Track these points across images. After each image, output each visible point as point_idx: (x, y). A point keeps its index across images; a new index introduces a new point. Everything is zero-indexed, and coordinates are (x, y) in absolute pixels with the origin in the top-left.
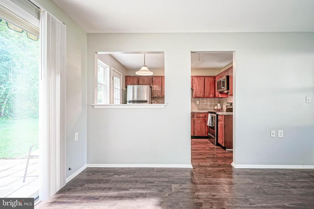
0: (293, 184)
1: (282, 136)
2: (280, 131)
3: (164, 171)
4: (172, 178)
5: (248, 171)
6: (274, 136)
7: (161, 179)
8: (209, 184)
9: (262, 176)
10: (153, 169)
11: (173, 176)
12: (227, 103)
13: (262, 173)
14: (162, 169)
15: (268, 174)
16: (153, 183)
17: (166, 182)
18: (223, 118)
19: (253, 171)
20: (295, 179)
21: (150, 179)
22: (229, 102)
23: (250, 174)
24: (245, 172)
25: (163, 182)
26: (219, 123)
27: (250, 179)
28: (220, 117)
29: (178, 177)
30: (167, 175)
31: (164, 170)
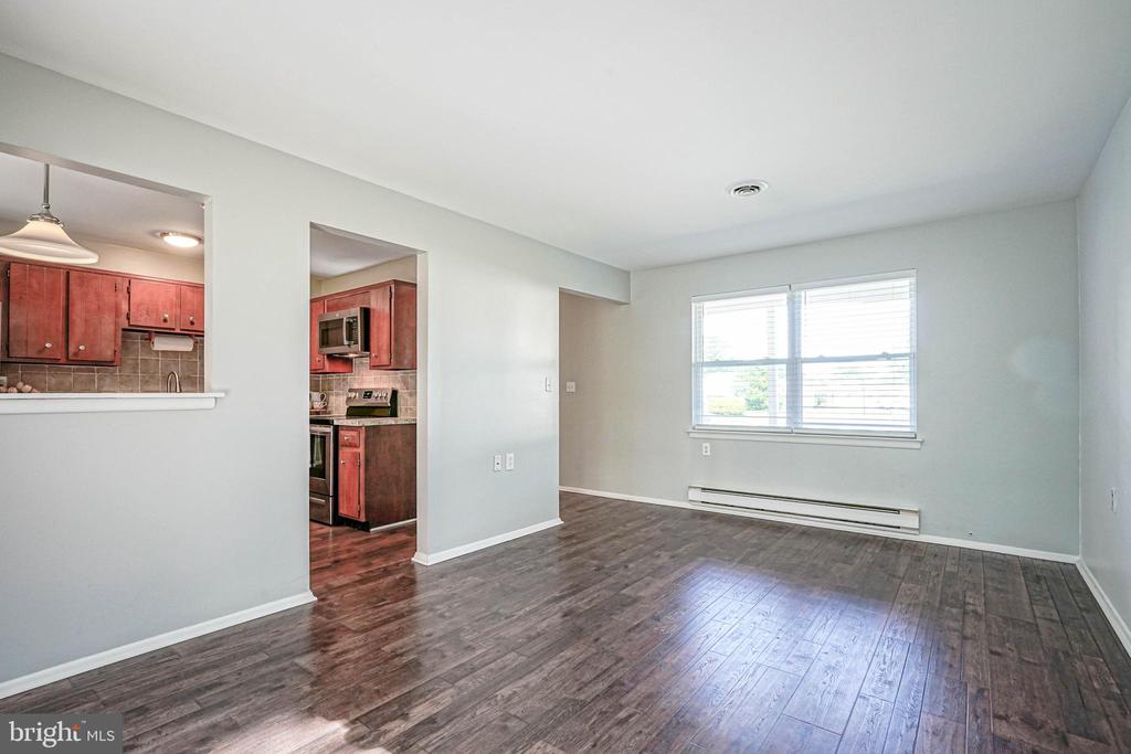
0: (546, 560)
1: (512, 467)
2: (509, 456)
3: (224, 641)
4: (276, 646)
5: (459, 561)
6: (499, 467)
7: (240, 664)
8: (397, 617)
9: (491, 564)
10: (169, 652)
11: (275, 641)
12: (351, 390)
13: (486, 557)
14: (208, 639)
15: (501, 555)
16: (221, 684)
17: (267, 662)
18: (363, 436)
19: (467, 560)
20: (543, 551)
21: (193, 680)
22: (356, 386)
23: (466, 568)
24: (455, 566)
25: (258, 665)
26: (345, 453)
27: (475, 575)
28: (345, 436)
29: (291, 637)
30: (252, 644)
31: (221, 638)
